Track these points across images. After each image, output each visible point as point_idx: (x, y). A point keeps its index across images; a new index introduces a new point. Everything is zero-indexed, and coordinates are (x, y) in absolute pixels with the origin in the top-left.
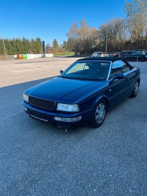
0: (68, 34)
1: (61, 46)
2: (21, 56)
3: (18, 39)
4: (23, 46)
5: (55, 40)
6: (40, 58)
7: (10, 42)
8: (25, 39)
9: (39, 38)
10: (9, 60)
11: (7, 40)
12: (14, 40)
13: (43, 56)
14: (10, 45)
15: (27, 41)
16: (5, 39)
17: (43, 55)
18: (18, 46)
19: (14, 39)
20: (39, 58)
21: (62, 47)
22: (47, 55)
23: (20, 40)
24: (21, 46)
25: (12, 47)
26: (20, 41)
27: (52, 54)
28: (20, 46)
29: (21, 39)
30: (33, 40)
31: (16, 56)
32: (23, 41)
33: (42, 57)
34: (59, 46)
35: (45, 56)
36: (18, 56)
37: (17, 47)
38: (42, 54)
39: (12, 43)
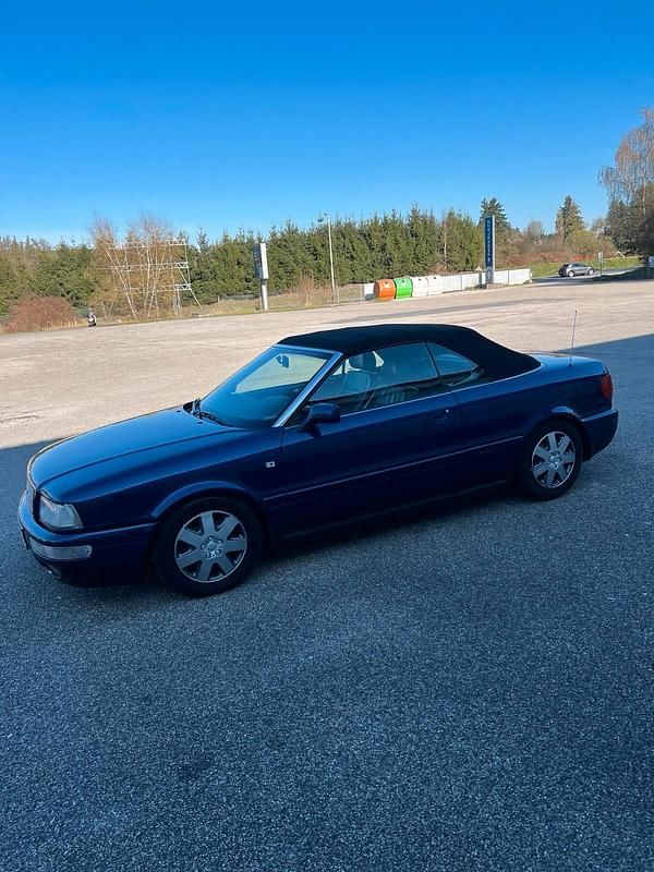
0: (607, 176)
1: (594, 229)
2: (387, 286)
3: (393, 216)
4: (408, 243)
5: (568, 200)
6: (470, 289)
7: (361, 232)
8: (421, 213)
9: (493, 201)
10: (340, 304)
11: (349, 225)
12: (376, 222)
13: (484, 282)
14: (361, 245)
15: (428, 223)
16: (343, 221)
17: (484, 275)
18: (390, 246)
19: (376, 218)
20: (467, 289)
21: (603, 230)
22: (500, 277)
23: (401, 221)
24: (402, 243)
25: (368, 251)
26: (401, 224)
27: (528, 270)
28: (397, 242)
29: (404, 215)
30: (451, 214)
31: (369, 288)
32: (411, 225)
33: (481, 287)
34: (588, 229)
35: (490, 280)
36: (377, 288)
37: (384, 249)
38: (477, 275)
39: (366, 235)
